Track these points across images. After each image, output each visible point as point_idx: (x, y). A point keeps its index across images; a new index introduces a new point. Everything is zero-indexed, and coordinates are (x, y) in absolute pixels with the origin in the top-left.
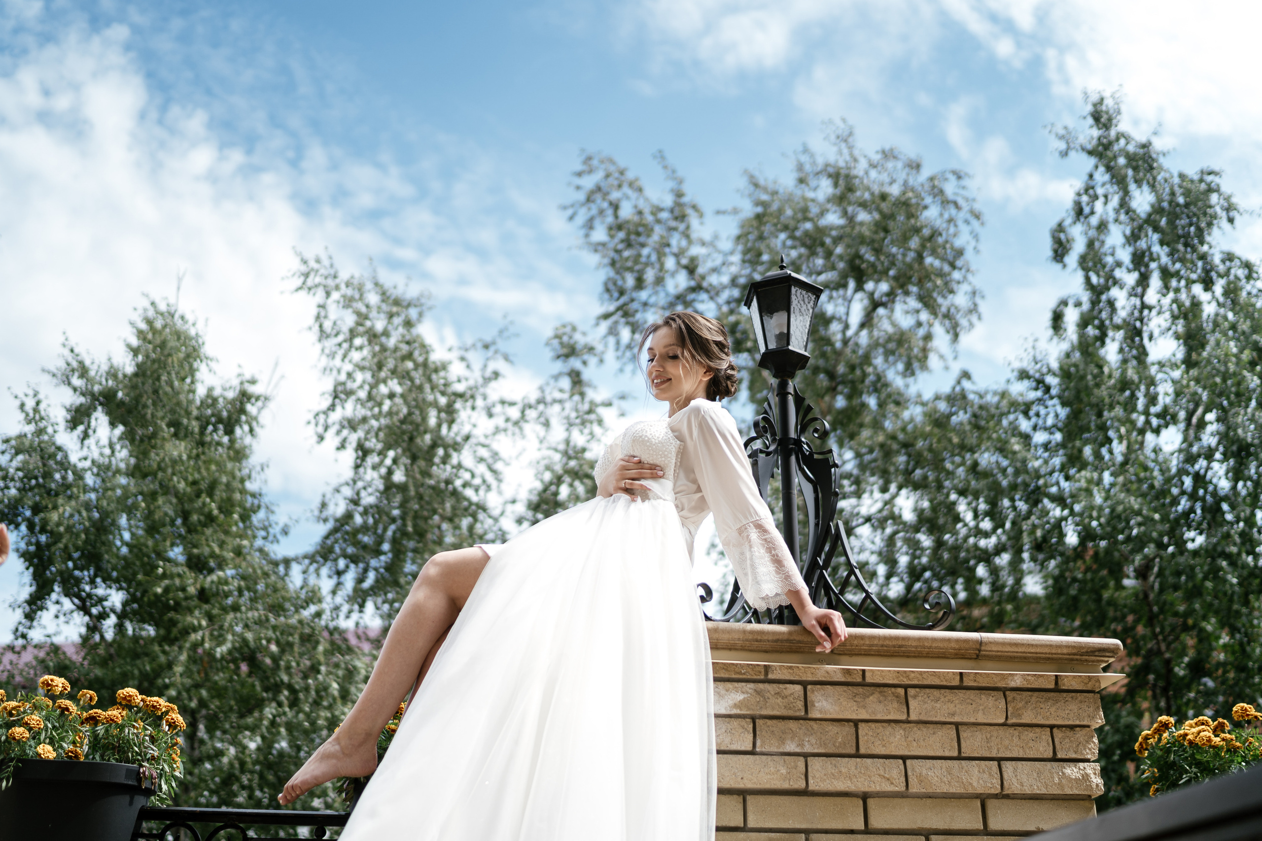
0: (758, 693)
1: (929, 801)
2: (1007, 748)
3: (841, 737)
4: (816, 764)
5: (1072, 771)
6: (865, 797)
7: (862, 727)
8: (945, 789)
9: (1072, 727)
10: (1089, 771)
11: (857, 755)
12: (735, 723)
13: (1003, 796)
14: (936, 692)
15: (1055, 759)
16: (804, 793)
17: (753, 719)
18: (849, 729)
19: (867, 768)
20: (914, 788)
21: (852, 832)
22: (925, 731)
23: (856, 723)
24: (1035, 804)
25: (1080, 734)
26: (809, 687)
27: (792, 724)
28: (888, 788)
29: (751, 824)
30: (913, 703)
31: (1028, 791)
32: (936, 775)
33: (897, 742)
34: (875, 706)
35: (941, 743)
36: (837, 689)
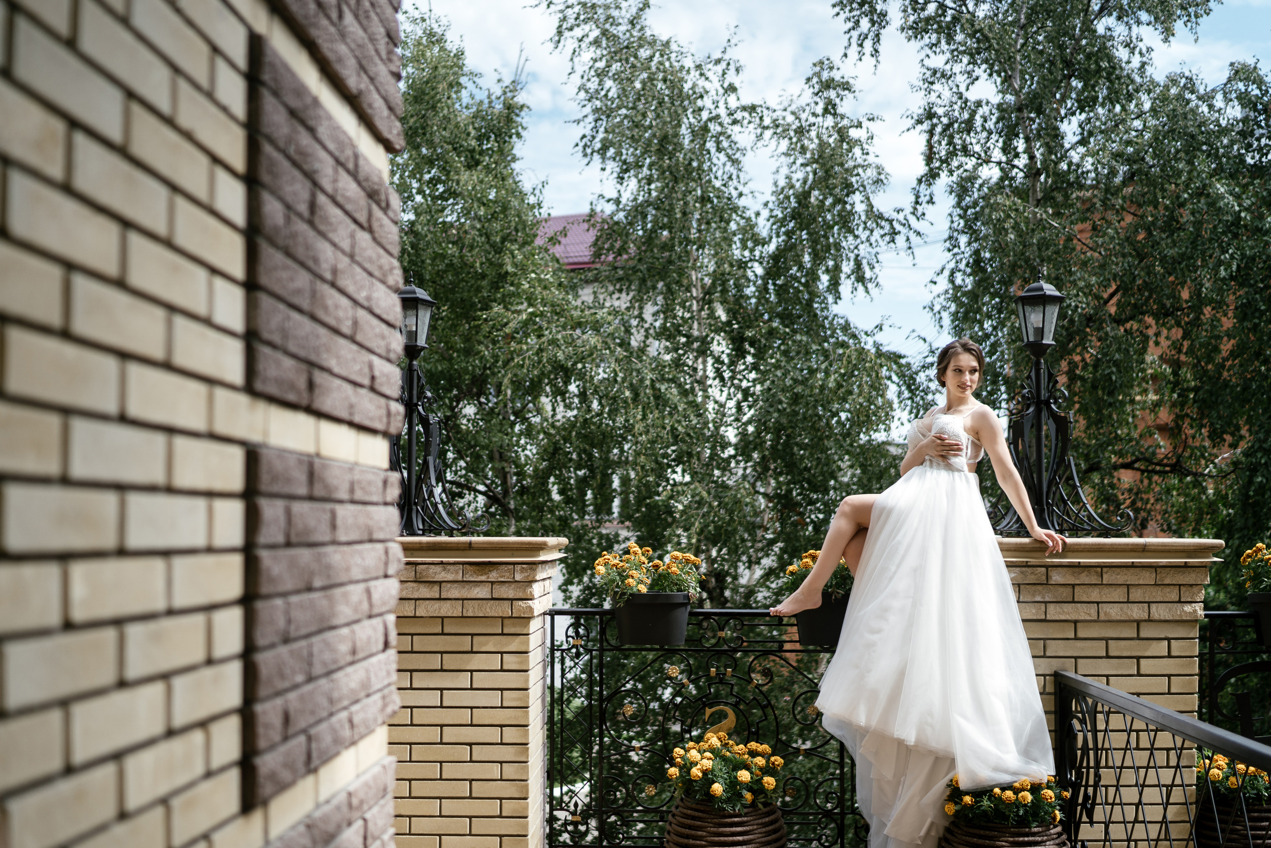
0: (1022, 573)
1: (1109, 624)
2: (1154, 597)
3: (1065, 593)
4: (1051, 607)
5: (1188, 608)
6: (1075, 622)
7: (1076, 588)
8: (1118, 618)
9: (1191, 585)
10: (1197, 609)
11: (1073, 602)
13: (1149, 620)
14: (1118, 570)
15: (1180, 602)
16: (1045, 621)
17: (1019, 585)
18: (1070, 589)
19: (1078, 609)
20: (1102, 617)
21: (1068, 639)
22: (1111, 589)
23: (1073, 586)
24: (1166, 624)
25: (1195, 589)
26: (1049, 569)
27: (1040, 588)
28: (1089, 618)
30: (1105, 576)
31: (1162, 618)
32: (1114, 612)
33: (1095, 595)
34: (1084, 578)
35: (1118, 594)
36: (1065, 569)
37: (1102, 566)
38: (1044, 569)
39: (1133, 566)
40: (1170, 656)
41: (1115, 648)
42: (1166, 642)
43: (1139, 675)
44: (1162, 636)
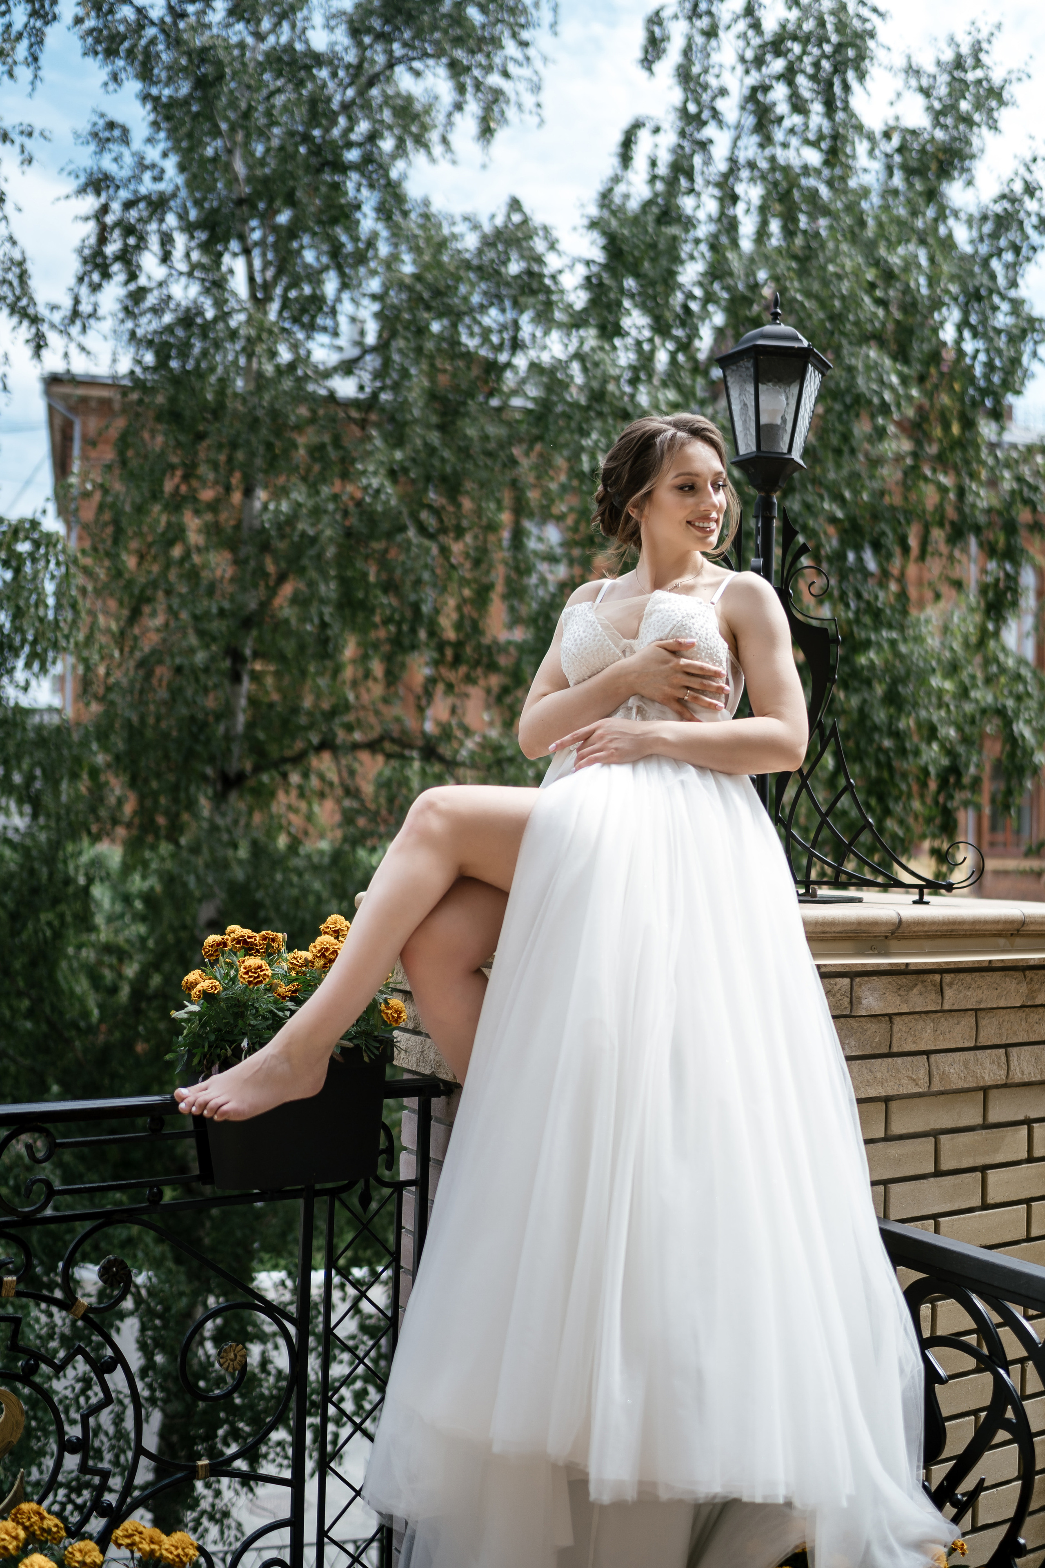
1: (942, 1097)
2: (1015, 1033)
3: (879, 1036)
6: (888, 1100)
7: (897, 1021)
8: (961, 1085)
11: (893, 1054)
13: (1006, 1085)
14: (967, 978)
18: (885, 1025)
19: (898, 1071)
20: (936, 1084)
21: (874, 1140)
22: (953, 1021)
23: (891, 1017)
24: (1031, 1092)
26: (858, 980)
28: (912, 1089)
30: (949, 993)
31: (1026, 1079)
32: (954, 1071)
33: (927, 1035)
34: (916, 999)
36: (885, 979)
37: (942, 971)
38: (846, 981)
39: (989, 968)
40: (1030, 1159)
41: (949, 1153)
42: (1024, 1130)
43: (984, 1205)
44: (1021, 1117)
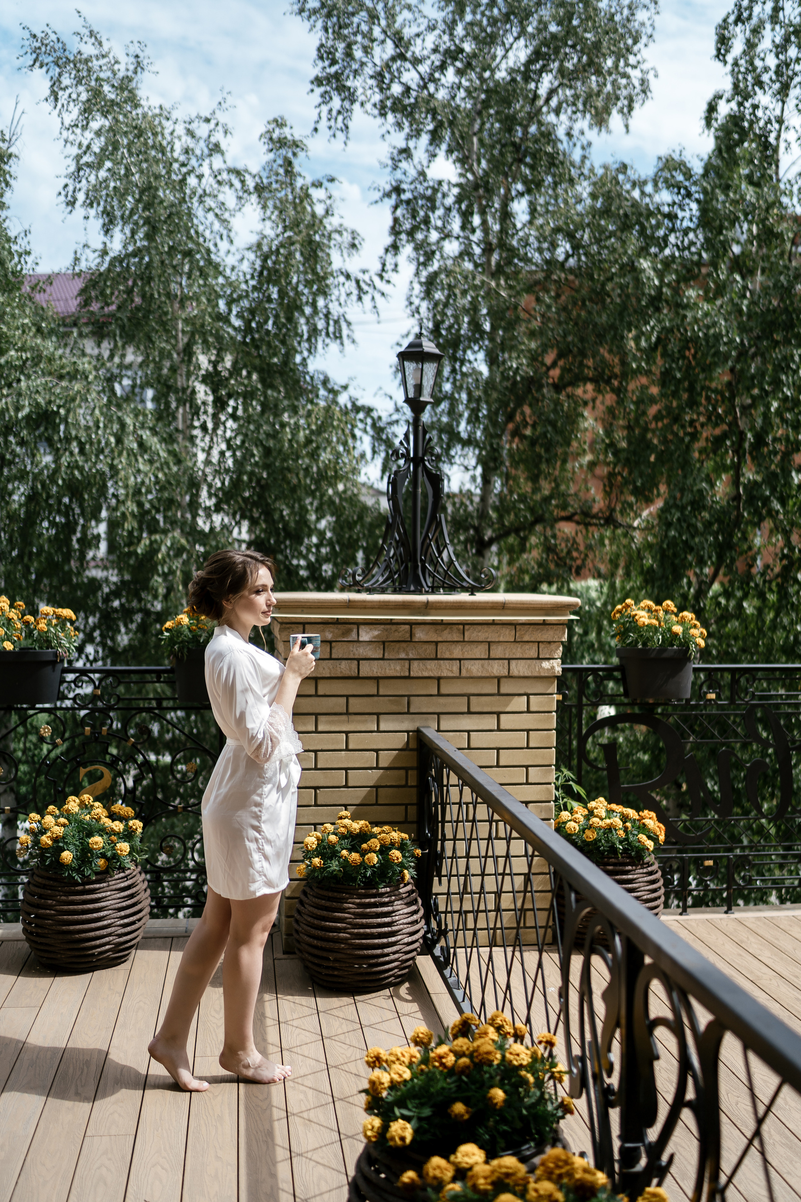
0: (386, 630)
2: (514, 653)
3: (429, 650)
4: (415, 664)
5: (546, 665)
6: (439, 679)
7: (440, 645)
8: (479, 674)
9: (549, 642)
10: (555, 665)
11: (436, 659)
12: (375, 645)
13: (509, 677)
14: (480, 627)
15: (538, 658)
16: (409, 677)
17: (384, 643)
18: (433, 646)
19: (441, 665)
20: (464, 673)
21: (431, 695)
22: (473, 646)
23: (437, 643)
24: (525, 680)
25: (553, 646)
26: (413, 626)
27: (404, 645)
28: (450, 674)
29: (381, 693)
30: (466, 634)
31: (521, 674)
32: (475, 668)
33: (457, 652)
34: (446, 635)
35: (480, 651)
36: (428, 627)
37: (464, 624)
38: (408, 627)
39: (493, 623)
40: (529, 711)
41: (477, 704)
42: (525, 698)
43: (499, 730)
44: (522, 692)
